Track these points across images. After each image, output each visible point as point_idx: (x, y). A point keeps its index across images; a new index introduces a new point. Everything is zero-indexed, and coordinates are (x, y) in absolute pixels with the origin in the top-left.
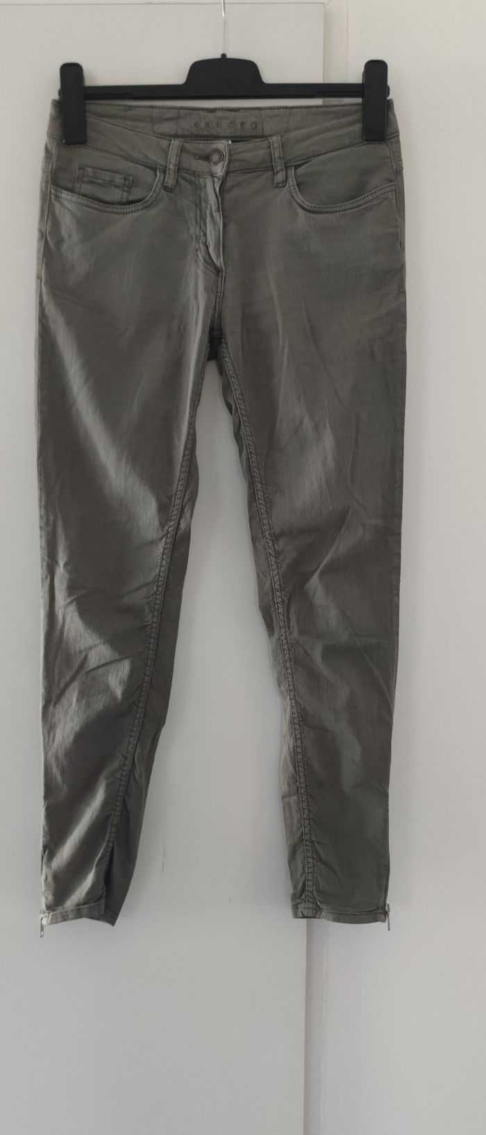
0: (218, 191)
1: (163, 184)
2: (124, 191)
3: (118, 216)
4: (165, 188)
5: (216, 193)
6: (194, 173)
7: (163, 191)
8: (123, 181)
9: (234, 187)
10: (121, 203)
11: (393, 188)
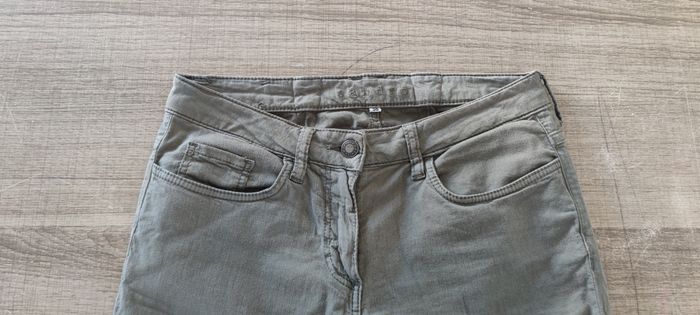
0: (352, 188)
1: (289, 174)
2: (243, 175)
3: (231, 205)
4: (292, 179)
5: (350, 191)
6: (326, 166)
7: (289, 182)
8: (242, 164)
9: (369, 183)
10: (237, 189)
11: (558, 165)
